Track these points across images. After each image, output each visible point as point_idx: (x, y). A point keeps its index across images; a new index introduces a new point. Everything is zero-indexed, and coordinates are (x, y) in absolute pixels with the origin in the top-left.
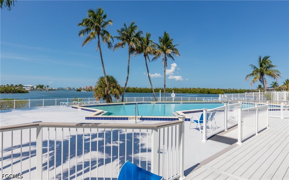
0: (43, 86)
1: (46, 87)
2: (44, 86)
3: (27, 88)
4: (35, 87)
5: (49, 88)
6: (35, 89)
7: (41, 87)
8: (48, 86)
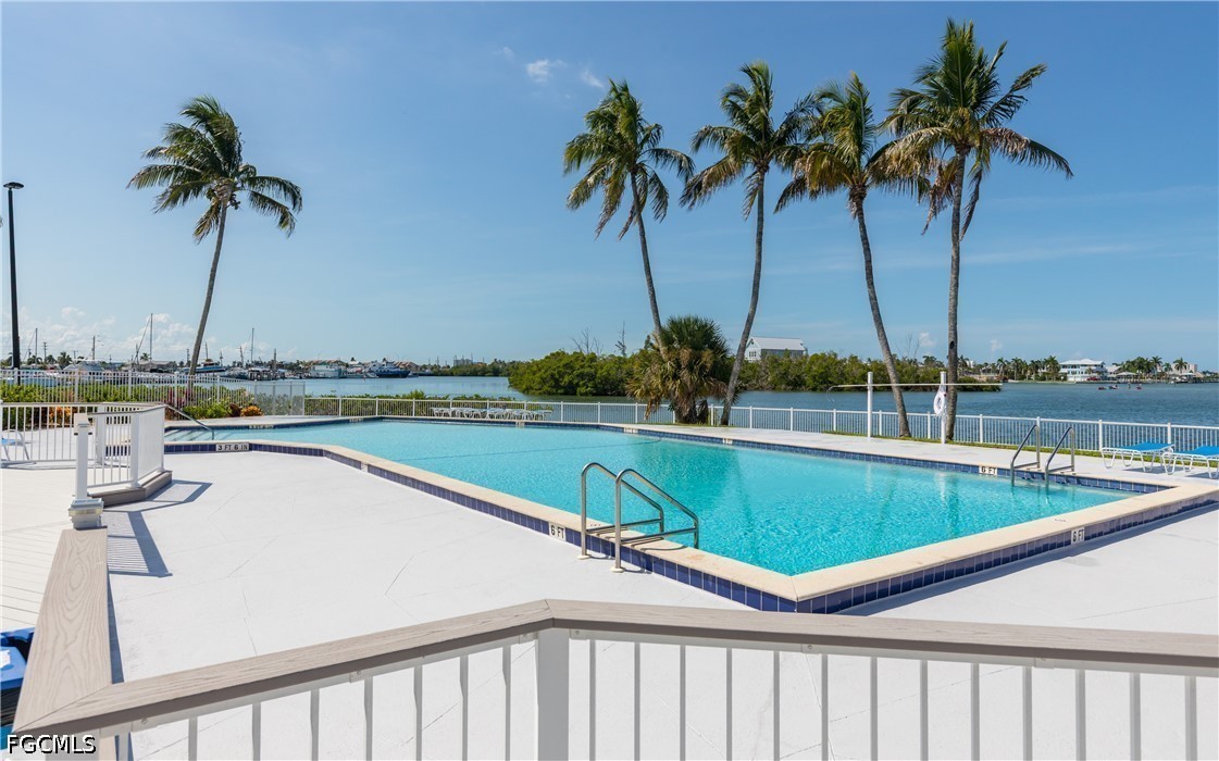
0: (1156, 361)
1: (1173, 366)
2: (1164, 362)
3: (1074, 373)
4: (1111, 369)
5: (1185, 373)
6: (1115, 376)
7: (1144, 366)
8: (1181, 365)
